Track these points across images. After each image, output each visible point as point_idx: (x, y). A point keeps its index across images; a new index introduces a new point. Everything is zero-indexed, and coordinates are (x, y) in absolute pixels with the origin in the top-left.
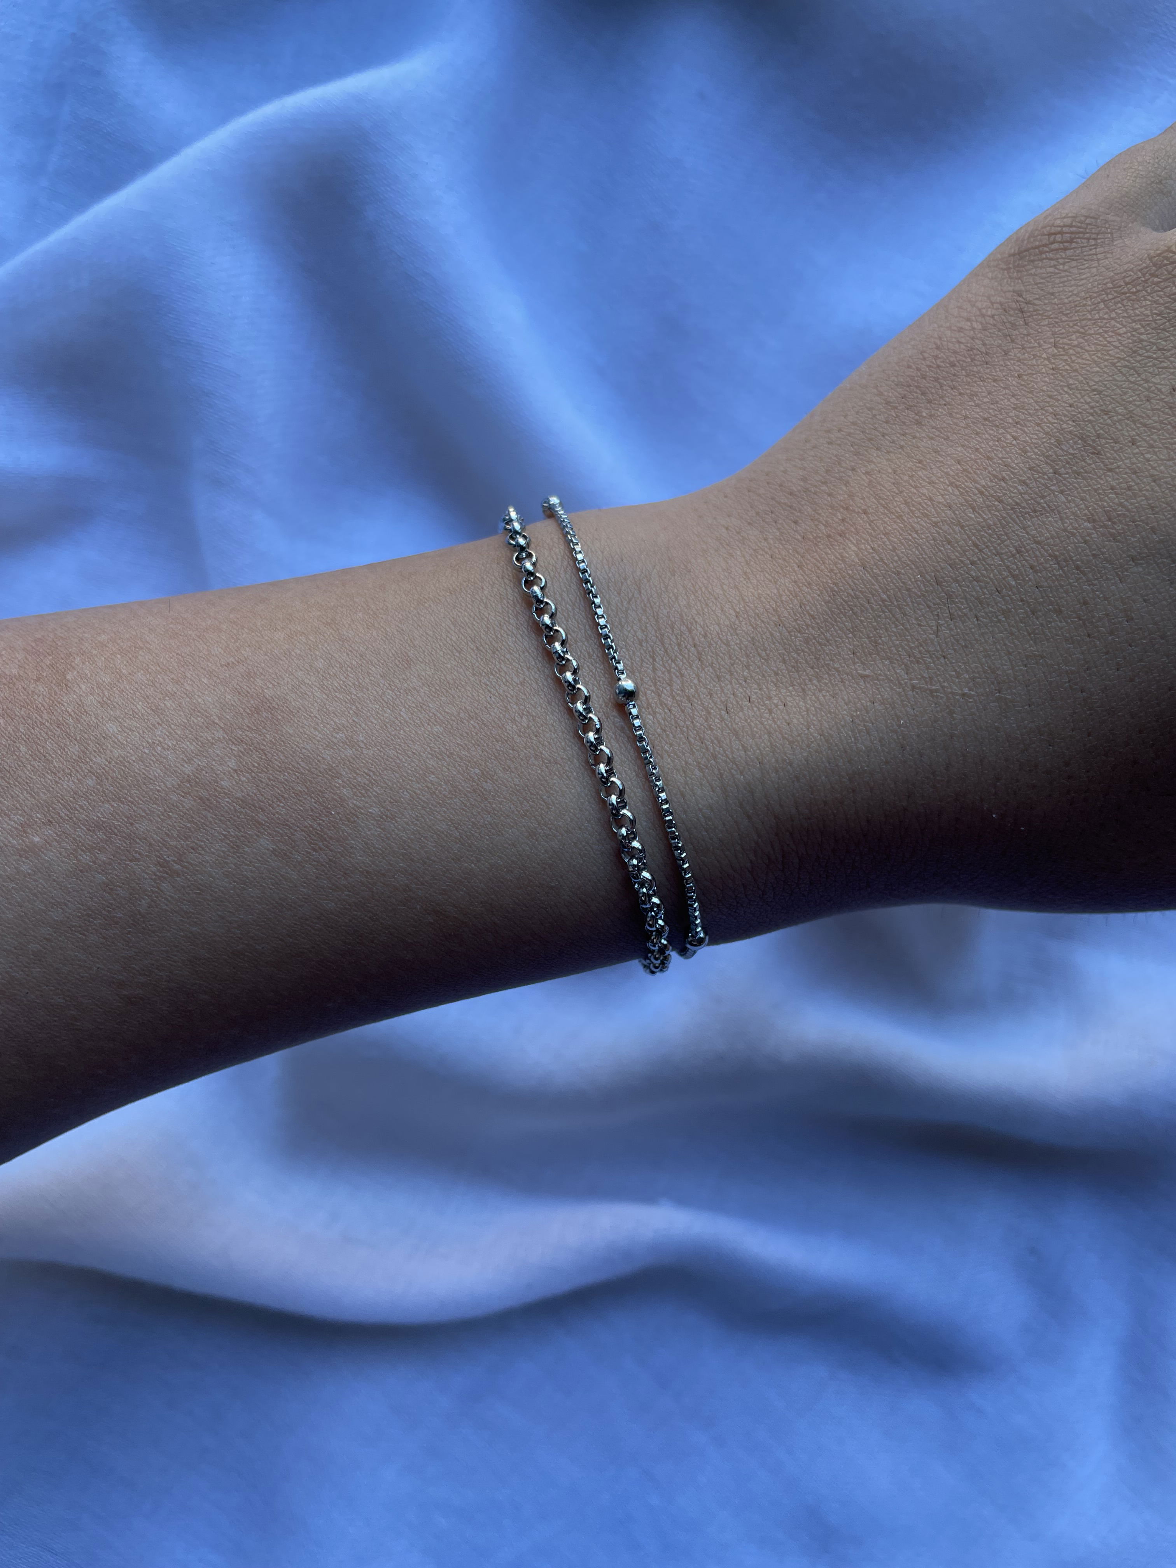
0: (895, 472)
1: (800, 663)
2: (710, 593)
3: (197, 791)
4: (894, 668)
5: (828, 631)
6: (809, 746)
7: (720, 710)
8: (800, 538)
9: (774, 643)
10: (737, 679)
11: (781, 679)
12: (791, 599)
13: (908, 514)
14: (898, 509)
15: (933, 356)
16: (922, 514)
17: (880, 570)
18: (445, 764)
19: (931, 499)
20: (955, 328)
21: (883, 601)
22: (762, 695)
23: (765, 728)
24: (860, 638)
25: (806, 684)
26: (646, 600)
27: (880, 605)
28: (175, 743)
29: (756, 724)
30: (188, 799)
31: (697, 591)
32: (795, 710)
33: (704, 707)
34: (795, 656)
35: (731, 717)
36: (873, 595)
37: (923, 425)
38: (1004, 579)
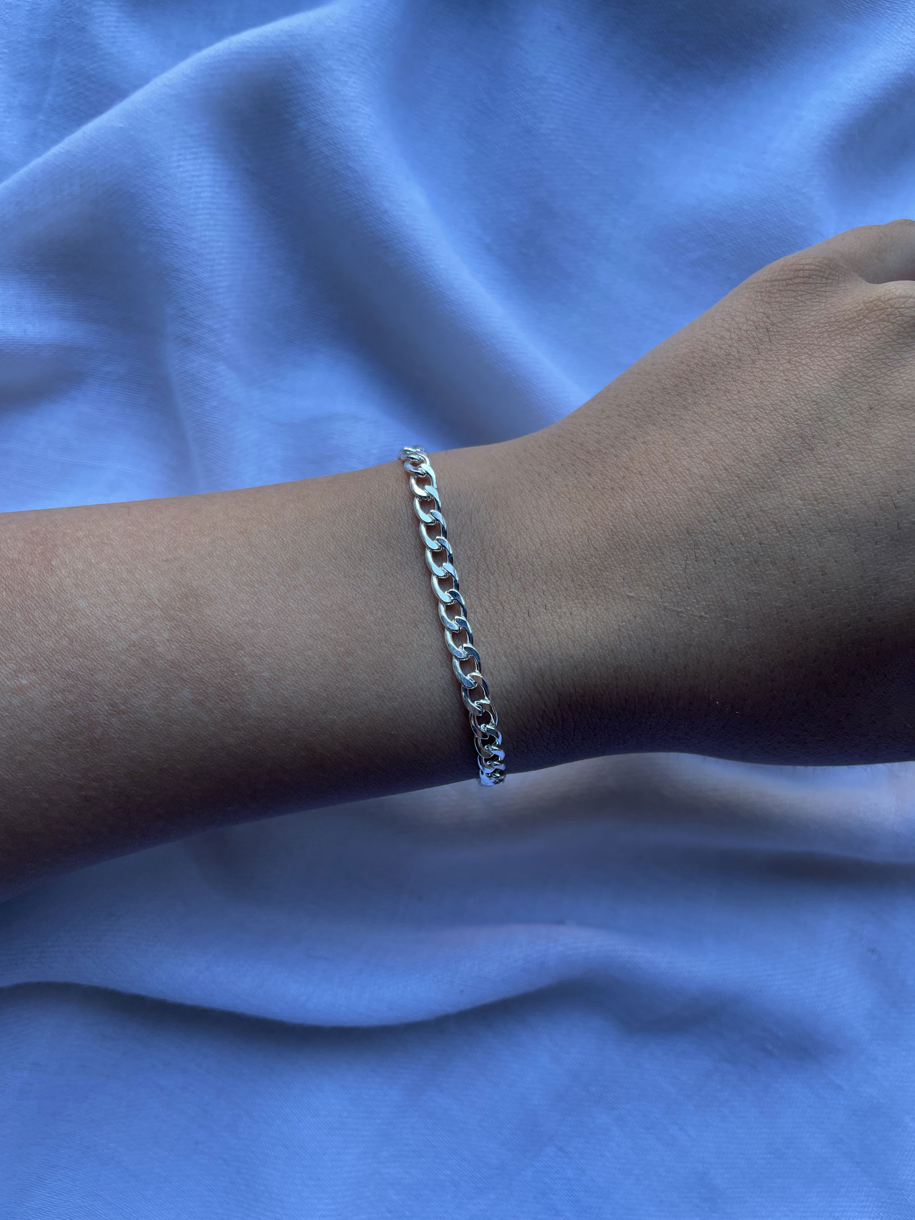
0: (664, 444)
1: (585, 583)
2: (523, 524)
3: (140, 654)
4: (652, 593)
5: (606, 561)
6: (586, 645)
7: (524, 613)
8: (591, 487)
9: (566, 566)
10: (537, 591)
11: (570, 594)
12: (581, 535)
13: (672, 479)
14: (664, 474)
15: (700, 356)
16: (682, 480)
17: (648, 520)
18: (319, 643)
19: (688, 470)
20: (719, 336)
21: (648, 542)
22: (555, 604)
23: (555, 630)
24: (629, 568)
25: (587, 599)
26: (475, 526)
27: (645, 545)
28: (126, 617)
29: (549, 626)
30: (133, 659)
31: (513, 523)
32: (578, 617)
33: (512, 610)
34: (581, 577)
35: (531, 619)
36: (641, 538)
37: (688, 410)
38: (737, 535)
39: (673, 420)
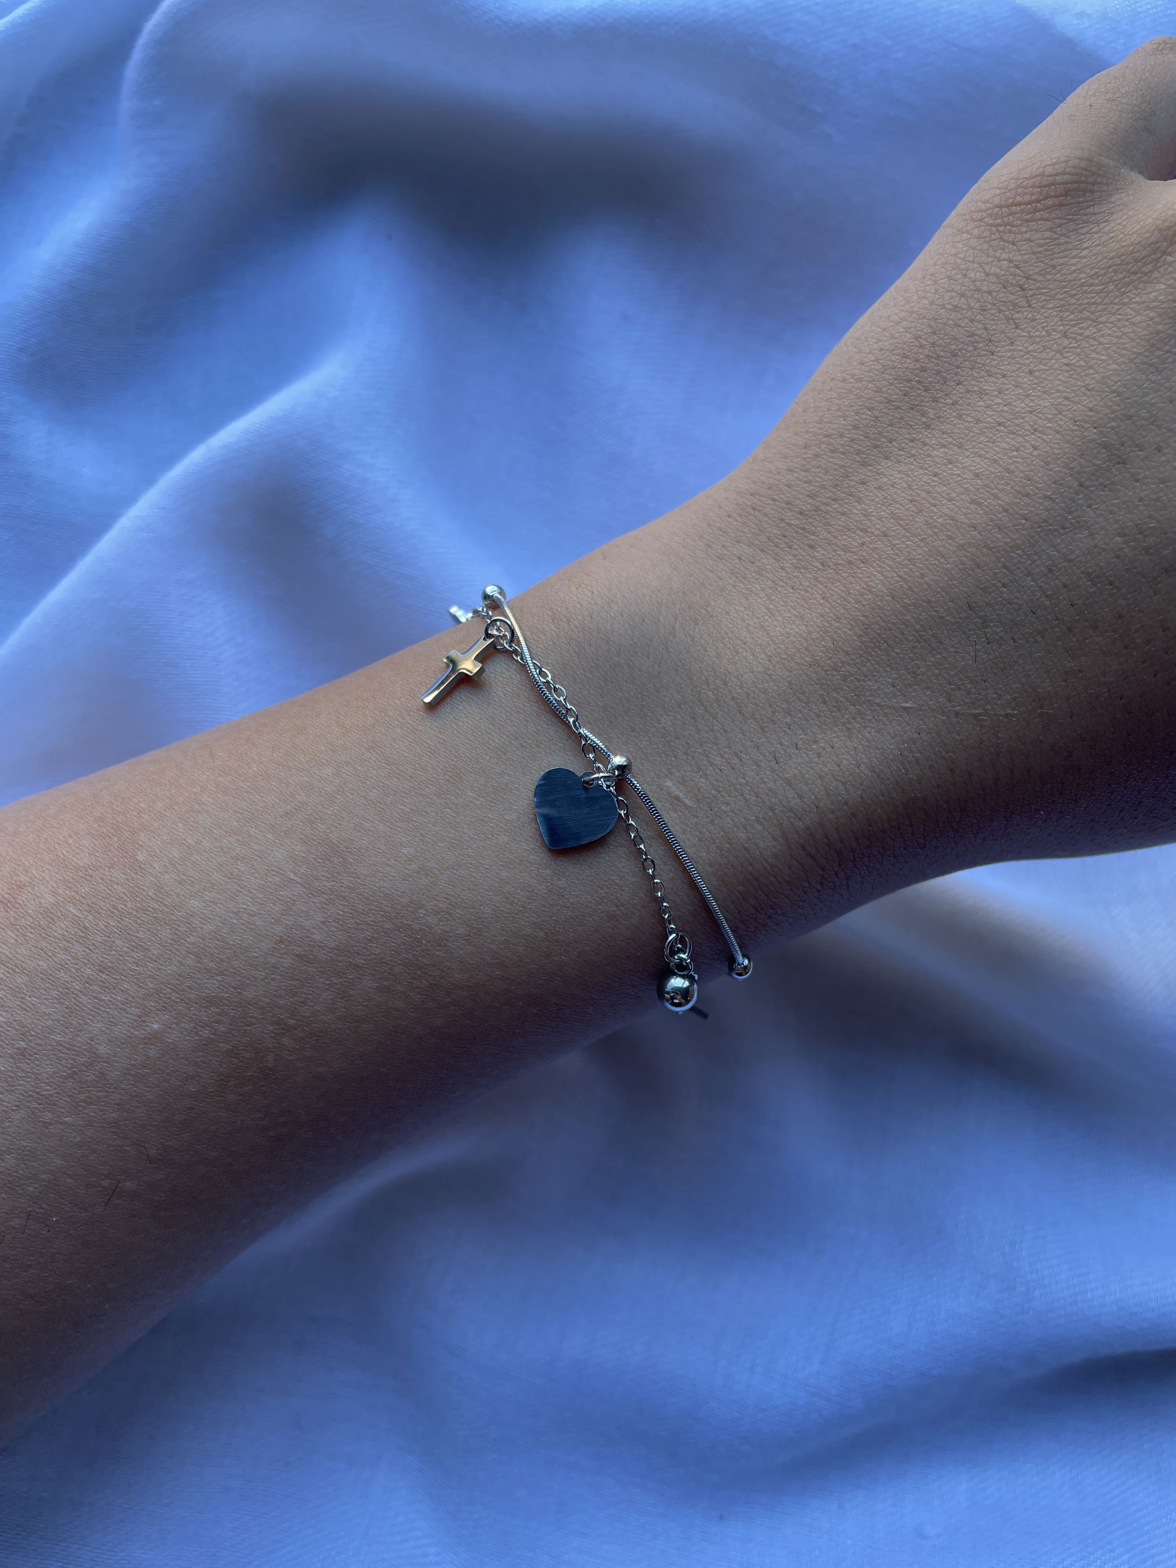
1: (842, 702)
4: (935, 697)
5: (864, 666)
6: (861, 784)
7: (770, 761)
8: (819, 565)
9: (811, 685)
10: (780, 727)
11: (825, 721)
12: (822, 637)
16: (946, 535)
17: (911, 600)
19: (953, 519)
21: (917, 630)
22: (808, 740)
23: (817, 774)
24: (898, 670)
25: (850, 723)
27: (913, 635)
29: (807, 771)
31: (723, 638)
33: (753, 761)
34: (835, 695)
35: (780, 767)
36: (906, 626)
37: (933, 429)
38: (1038, 599)
39: (912, 447)
